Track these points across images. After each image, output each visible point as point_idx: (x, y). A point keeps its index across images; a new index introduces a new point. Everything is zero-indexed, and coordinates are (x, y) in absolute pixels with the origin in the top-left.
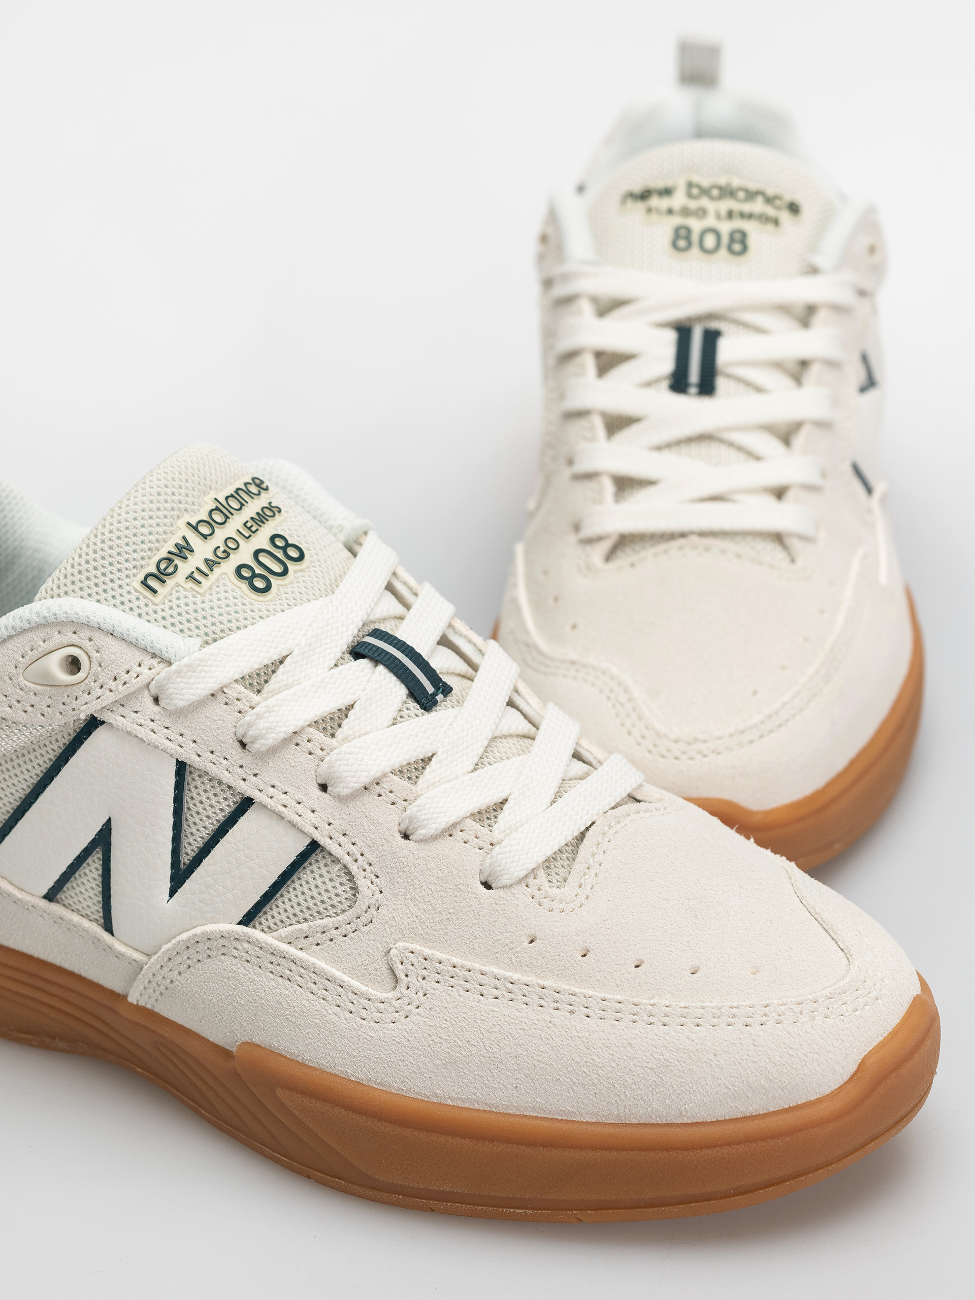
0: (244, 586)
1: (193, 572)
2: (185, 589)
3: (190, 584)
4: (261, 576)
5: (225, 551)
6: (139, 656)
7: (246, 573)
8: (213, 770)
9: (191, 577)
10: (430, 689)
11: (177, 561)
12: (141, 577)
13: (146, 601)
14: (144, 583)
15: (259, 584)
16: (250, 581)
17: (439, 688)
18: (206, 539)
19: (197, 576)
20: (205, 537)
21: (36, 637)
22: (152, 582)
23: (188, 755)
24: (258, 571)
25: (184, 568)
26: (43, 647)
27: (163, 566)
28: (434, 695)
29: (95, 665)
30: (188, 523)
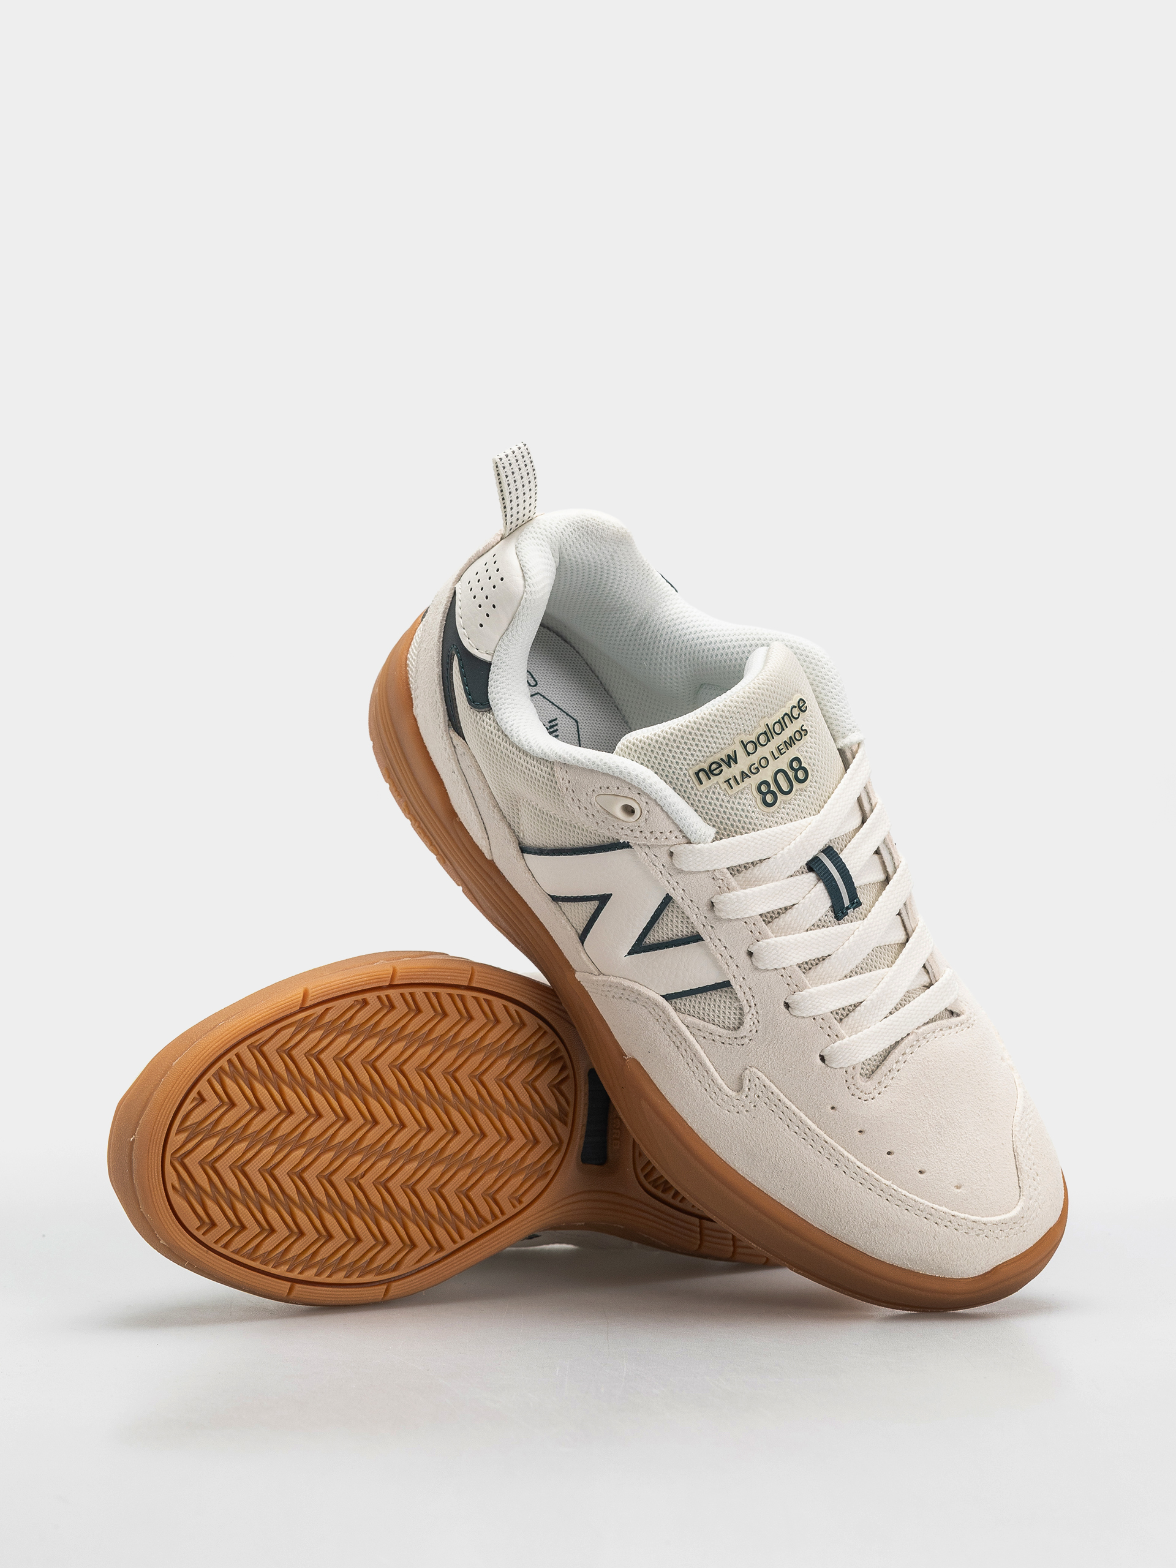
0: (759, 797)
1: (730, 779)
2: (720, 788)
3: (725, 786)
4: (773, 793)
5: (757, 768)
6: (672, 827)
7: (764, 788)
8: (688, 912)
9: (728, 781)
10: (847, 903)
11: (724, 767)
12: (697, 768)
13: (693, 785)
14: (697, 774)
15: (769, 798)
16: (764, 795)
17: (853, 903)
18: (749, 756)
19: (732, 782)
20: (749, 754)
21: (614, 784)
22: (701, 775)
23: (677, 896)
24: (773, 788)
25: (727, 772)
26: (615, 791)
27: (714, 766)
28: (848, 908)
29: (643, 819)
30: (742, 742)
